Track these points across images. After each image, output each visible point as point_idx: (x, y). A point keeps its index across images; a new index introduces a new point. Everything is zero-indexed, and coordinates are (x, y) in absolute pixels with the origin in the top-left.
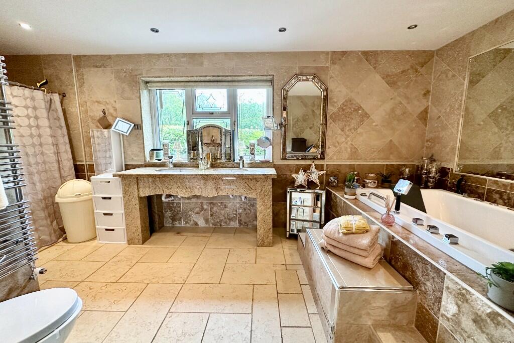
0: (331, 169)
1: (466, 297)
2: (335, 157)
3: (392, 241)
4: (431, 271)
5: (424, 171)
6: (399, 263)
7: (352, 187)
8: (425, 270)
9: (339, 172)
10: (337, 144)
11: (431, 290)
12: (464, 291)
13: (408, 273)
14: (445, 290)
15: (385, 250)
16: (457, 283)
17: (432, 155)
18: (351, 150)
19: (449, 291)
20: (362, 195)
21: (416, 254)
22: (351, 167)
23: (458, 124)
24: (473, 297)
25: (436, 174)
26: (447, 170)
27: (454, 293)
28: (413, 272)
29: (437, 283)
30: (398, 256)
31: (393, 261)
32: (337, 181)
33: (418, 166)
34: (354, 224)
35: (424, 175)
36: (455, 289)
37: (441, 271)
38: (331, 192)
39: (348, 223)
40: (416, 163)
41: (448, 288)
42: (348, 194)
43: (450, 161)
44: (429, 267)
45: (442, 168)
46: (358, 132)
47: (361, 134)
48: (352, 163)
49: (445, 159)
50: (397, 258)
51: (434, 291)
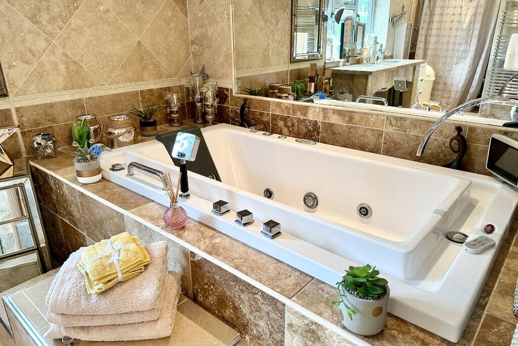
0: (32, 118)
1: (317, 334)
2: (33, 87)
3: (193, 262)
4: (263, 303)
5: (198, 96)
6: (211, 298)
7: (88, 156)
8: (253, 303)
9: (53, 120)
10: (29, 56)
11: (267, 332)
12: (314, 327)
13: (227, 312)
14: (288, 329)
15: (183, 279)
16: (303, 316)
17: (203, 68)
18: (67, 68)
19: (293, 329)
20: (113, 168)
21: (236, 279)
22: (77, 105)
23: (228, 14)
24: (327, 332)
25: (215, 99)
26: (225, 92)
27: (300, 331)
28: (236, 309)
29: (275, 320)
30: (206, 287)
31: (200, 295)
32: (54, 143)
33: (188, 89)
34: (116, 262)
35: (198, 102)
36: (301, 325)
37: (278, 301)
38: (46, 175)
39: (102, 264)
40: (184, 82)
41: (291, 325)
42: (85, 173)
43: (226, 76)
44: (259, 297)
45: (220, 88)
46: (73, 26)
47: (79, 30)
48: (77, 96)
49: (221, 74)
50: (205, 290)
51: (271, 333)
